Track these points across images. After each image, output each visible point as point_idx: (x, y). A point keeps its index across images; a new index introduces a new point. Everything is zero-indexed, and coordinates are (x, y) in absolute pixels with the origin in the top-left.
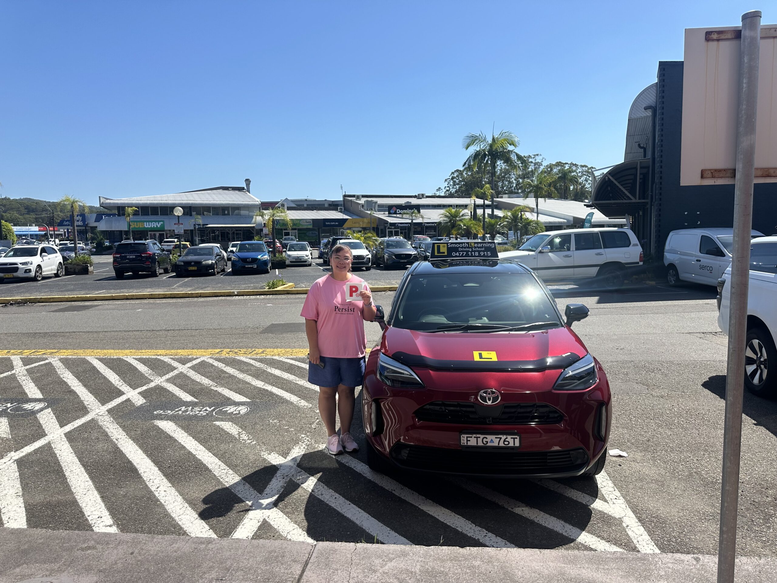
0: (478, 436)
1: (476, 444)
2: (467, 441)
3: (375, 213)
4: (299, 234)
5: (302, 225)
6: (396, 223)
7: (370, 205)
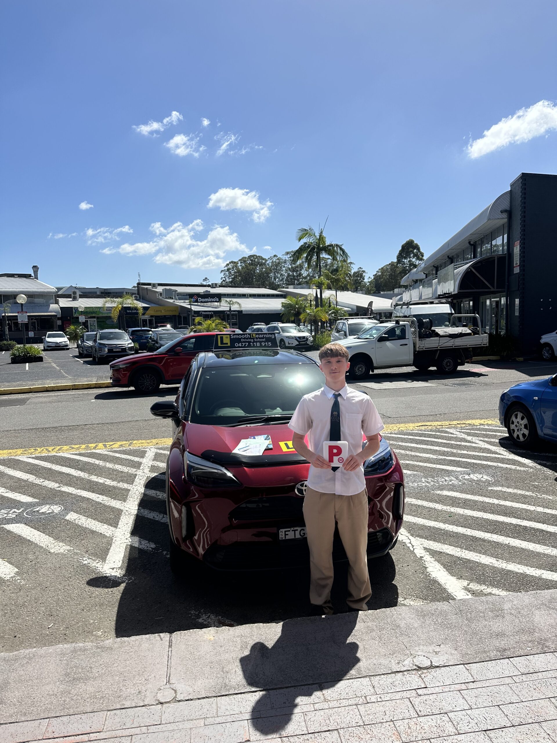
0: (295, 529)
1: (293, 537)
2: (285, 535)
3: (175, 301)
4: (98, 322)
5: (103, 313)
6: (200, 311)
7: (170, 294)
